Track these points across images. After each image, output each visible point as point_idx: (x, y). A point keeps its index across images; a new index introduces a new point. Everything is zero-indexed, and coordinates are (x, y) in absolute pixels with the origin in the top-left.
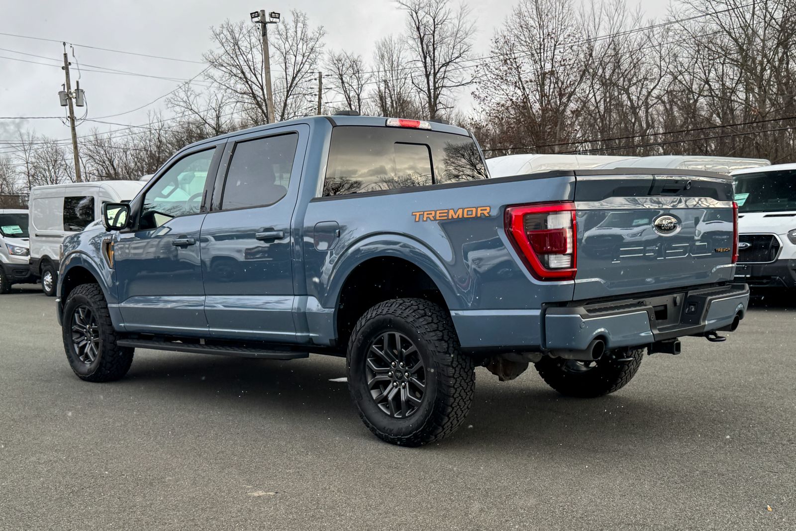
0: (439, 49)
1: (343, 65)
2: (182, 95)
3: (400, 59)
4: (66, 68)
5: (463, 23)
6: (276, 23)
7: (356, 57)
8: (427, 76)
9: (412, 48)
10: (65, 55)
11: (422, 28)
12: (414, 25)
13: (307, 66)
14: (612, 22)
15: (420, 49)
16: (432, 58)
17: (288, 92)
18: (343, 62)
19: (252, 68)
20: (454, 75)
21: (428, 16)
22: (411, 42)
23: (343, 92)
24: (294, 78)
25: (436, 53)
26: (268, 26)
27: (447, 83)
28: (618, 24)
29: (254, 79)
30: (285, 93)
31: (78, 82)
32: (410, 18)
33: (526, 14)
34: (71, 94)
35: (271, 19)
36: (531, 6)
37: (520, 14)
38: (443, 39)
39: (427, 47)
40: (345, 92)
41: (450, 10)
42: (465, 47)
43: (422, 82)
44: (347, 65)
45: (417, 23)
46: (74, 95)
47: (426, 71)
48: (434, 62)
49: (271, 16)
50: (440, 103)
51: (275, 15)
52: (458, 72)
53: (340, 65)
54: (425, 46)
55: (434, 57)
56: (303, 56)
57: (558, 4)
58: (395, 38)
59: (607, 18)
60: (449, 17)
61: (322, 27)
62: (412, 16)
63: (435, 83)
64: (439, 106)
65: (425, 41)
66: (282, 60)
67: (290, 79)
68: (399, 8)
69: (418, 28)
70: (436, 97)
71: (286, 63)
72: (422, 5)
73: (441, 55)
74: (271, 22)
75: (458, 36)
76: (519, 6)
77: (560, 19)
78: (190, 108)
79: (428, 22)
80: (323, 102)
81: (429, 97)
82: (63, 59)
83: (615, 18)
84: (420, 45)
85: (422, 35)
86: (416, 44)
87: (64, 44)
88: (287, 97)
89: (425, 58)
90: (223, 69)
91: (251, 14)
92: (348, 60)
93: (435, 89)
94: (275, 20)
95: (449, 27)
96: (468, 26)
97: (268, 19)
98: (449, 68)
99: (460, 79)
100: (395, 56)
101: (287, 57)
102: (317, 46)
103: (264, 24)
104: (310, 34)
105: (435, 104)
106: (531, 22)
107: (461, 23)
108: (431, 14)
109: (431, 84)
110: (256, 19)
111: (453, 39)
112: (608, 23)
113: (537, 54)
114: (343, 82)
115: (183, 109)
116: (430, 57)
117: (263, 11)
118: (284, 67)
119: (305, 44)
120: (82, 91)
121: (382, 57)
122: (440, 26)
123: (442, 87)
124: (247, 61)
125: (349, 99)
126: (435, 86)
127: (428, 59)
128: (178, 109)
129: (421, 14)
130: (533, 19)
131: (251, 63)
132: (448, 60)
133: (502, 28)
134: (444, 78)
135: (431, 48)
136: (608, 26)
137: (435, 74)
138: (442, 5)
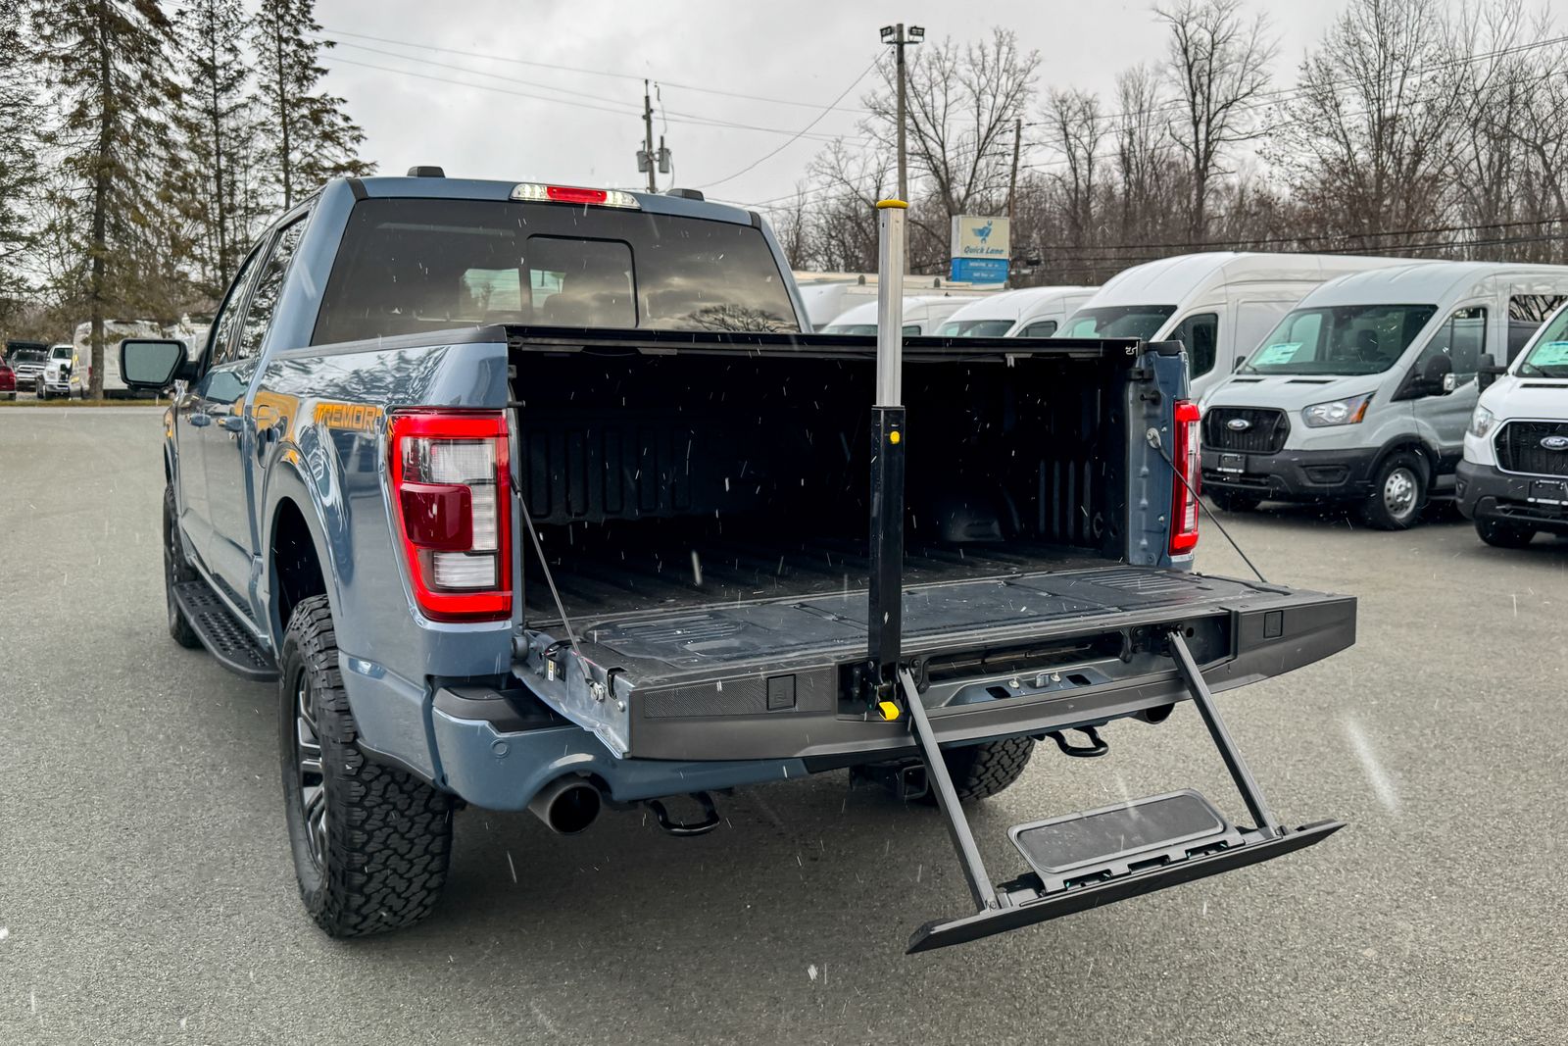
0: (1218, 81)
1: (1069, 108)
2: (830, 157)
3: (1154, 99)
4: (647, 117)
5: (1261, 39)
6: (917, 42)
7: (1089, 96)
8: (1196, 124)
9: (1173, 80)
10: (647, 98)
11: (1191, 51)
12: (1178, 45)
13: (1010, 112)
14: (1497, 34)
15: (1187, 83)
16: (1206, 95)
17: (979, 151)
18: (1068, 103)
19: (930, 116)
20: (1242, 120)
21: (1202, 30)
22: (1172, 71)
23: (1065, 150)
24: (990, 130)
25: (1213, 88)
26: (907, 47)
27: (1226, 132)
28: (1508, 38)
29: (931, 132)
30: (976, 153)
31: (662, 138)
32: (1173, 35)
33: (1357, 24)
34: (653, 155)
35: (911, 38)
36: (1367, 14)
37: (1348, 25)
38: (1224, 66)
39: (1199, 78)
40: (1069, 149)
41: (1240, 22)
42: (1260, 78)
43: (1187, 134)
44: (1076, 106)
45: (1184, 41)
46: (657, 156)
47: (1194, 117)
48: (1209, 100)
49: (911, 32)
50: (1214, 165)
51: (917, 31)
52: (1247, 118)
53: (1064, 108)
54: (1194, 78)
55: (1209, 94)
56: (1007, 97)
57: (1412, 7)
58: (1149, 68)
59: (1488, 28)
60: (1238, 31)
61: (1037, 51)
62: (1176, 31)
63: (1208, 134)
64: (1212, 171)
65: (1194, 71)
66: (972, 102)
67: (983, 131)
68: (1157, 20)
69: (1185, 51)
70: (1208, 155)
71: (978, 107)
72: (1193, 14)
73: (1220, 89)
74: (911, 42)
75: (1250, 60)
76: (1348, 12)
77: (1415, 32)
78: (839, 176)
79: (1201, 39)
80: (1020, 164)
81: (1197, 157)
82: (644, 104)
83: (1504, 28)
84: (1186, 76)
85: (1191, 60)
86: (1179, 75)
87: (646, 82)
88: (978, 158)
89: (1194, 95)
90: (889, 117)
91: (882, 30)
92: (1077, 101)
93: (1208, 143)
94: (917, 38)
95: (1235, 48)
96: (1266, 44)
97: (906, 37)
98: (1232, 111)
99: (1249, 129)
100: (1146, 95)
101: (982, 97)
102: (1028, 80)
103: (901, 44)
104: (1020, 63)
105: (1206, 168)
106: (1364, 36)
107: (1256, 39)
108: (1209, 27)
109: (1202, 136)
110: (889, 38)
111: (1241, 65)
112: (1490, 36)
113: (1373, 89)
114: (1066, 135)
115: (829, 179)
116: (1203, 94)
117: (900, 26)
118: (976, 113)
119: (1011, 79)
120: (668, 150)
121: (1127, 95)
122: (1221, 46)
123: (1218, 139)
124: (923, 106)
125: (1073, 158)
126: (1207, 139)
127: (1199, 99)
128: (822, 178)
129: (1191, 27)
130: (1369, 32)
131: (929, 109)
132: (1230, 98)
133: (1316, 48)
134: (1222, 126)
135: (1205, 80)
136: (1489, 42)
137: (1209, 121)
138: (1227, 13)
